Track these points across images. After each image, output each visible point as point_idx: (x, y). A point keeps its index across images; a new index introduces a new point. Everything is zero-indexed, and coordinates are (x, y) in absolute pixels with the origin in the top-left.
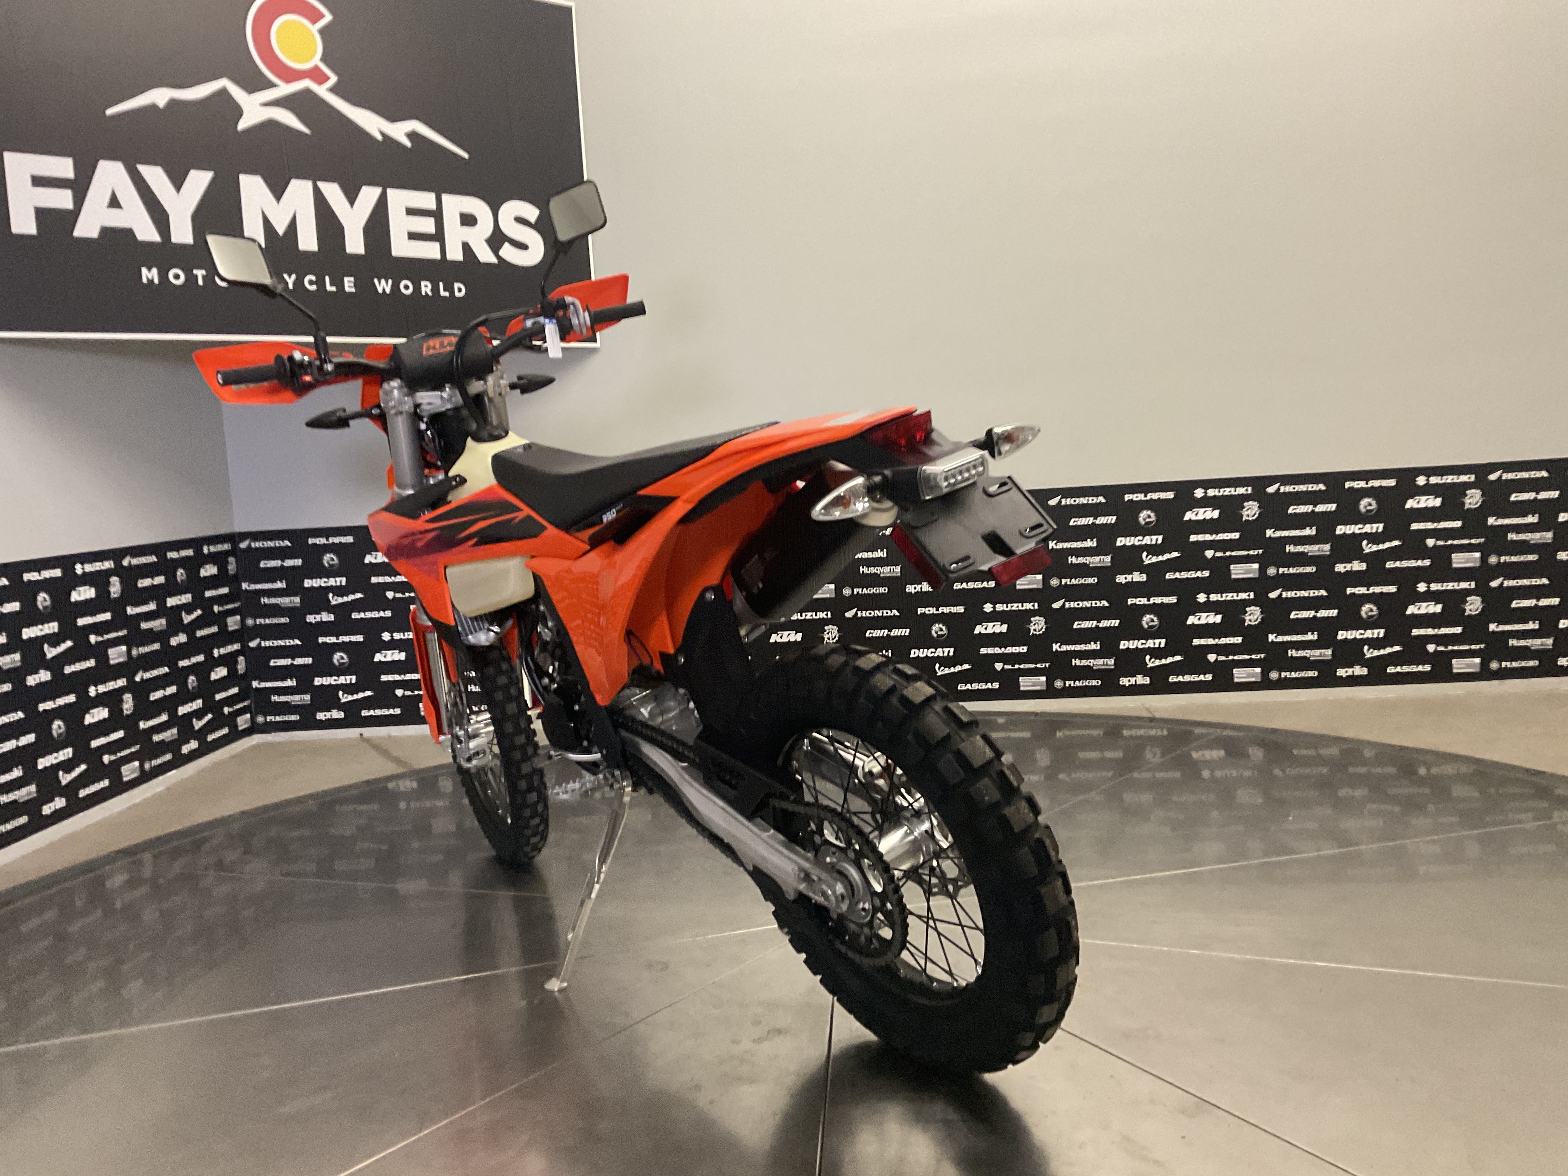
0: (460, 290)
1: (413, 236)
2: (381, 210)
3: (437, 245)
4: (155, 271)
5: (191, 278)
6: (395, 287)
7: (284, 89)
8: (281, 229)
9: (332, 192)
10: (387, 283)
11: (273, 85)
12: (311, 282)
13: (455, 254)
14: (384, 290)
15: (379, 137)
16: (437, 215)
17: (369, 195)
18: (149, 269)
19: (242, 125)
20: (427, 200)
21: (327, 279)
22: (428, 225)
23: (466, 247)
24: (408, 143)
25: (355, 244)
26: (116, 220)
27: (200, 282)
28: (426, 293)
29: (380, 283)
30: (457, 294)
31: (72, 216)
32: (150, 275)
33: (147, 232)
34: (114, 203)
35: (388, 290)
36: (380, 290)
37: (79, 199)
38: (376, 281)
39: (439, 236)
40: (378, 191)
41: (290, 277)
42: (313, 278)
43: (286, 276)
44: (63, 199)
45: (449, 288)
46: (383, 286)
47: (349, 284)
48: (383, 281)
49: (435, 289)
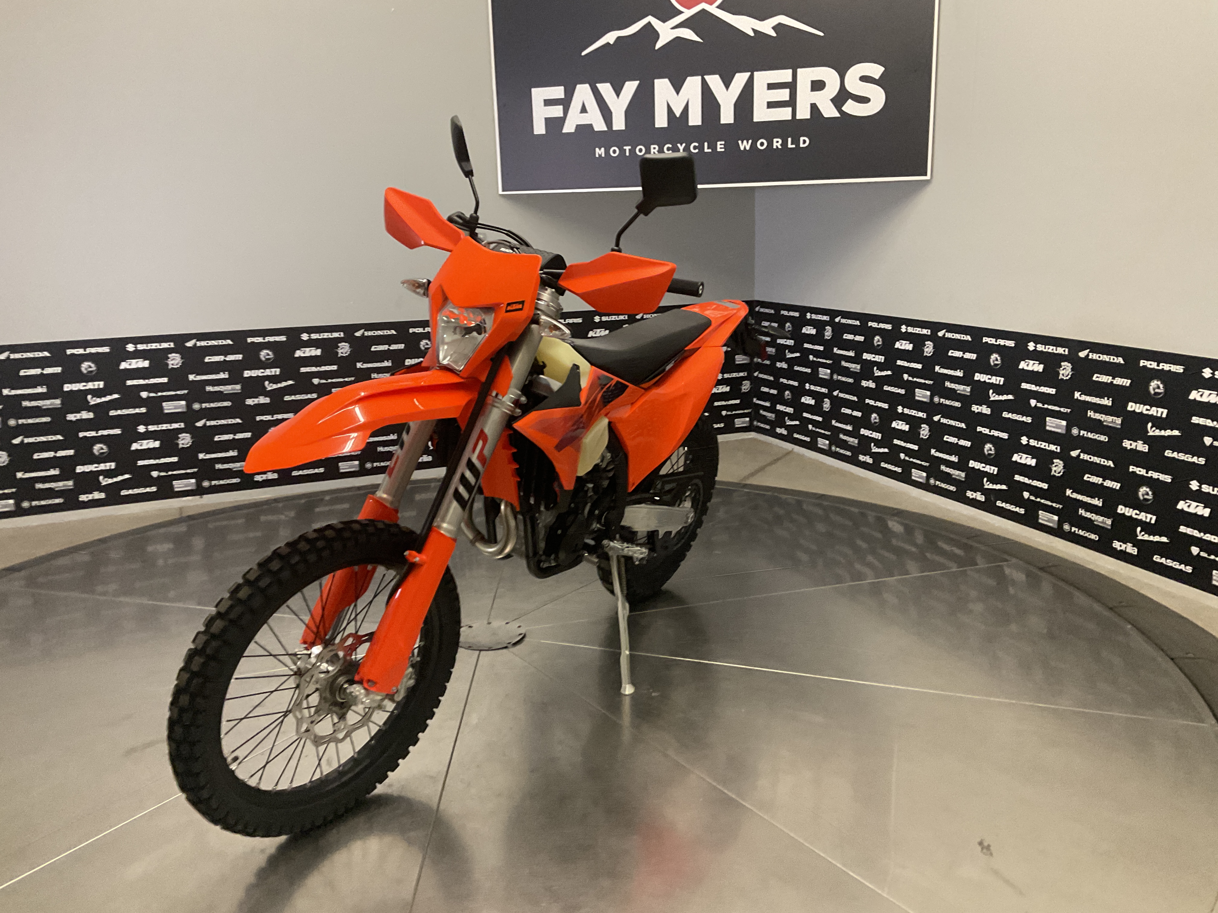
0: (804, 142)
1: (771, 105)
2: (748, 88)
3: (790, 109)
4: (603, 149)
5: (622, 151)
6: (753, 145)
7: (687, 13)
8: (678, 113)
9: (714, 81)
10: (748, 142)
11: (682, 12)
12: (695, 148)
13: (804, 113)
14: (745, 147)
15: (752, 34)
16: (792, 86)
17: (740, 79)
18: (600, 149)
19: (658, 46)
20: (785, 76)
21: (706, 144)
22: (784, 95)
23: (814, 107)
24: (774, 34)
25: (727, 117)
26: (584, 119)
27: (627, 154)
28: (777, 147)
29: (742, 142)
30: (802, 145)
31: (561, 121)
32: (600, 152)
33: (600, 126)
34: (584, 110)
35: (748, 148)
36: (742, 148)
37: (566, 111)
38: (740, 142)
39: (792, 103)
40: (748, 74)
41: (681, 145)
42: (697, 144)
43: (679, 145)
44: (557, 111)
45: (796, 141)
46: (745, 145)
47: (720, 146)
48: (745, 142)
49: (785, 143)
